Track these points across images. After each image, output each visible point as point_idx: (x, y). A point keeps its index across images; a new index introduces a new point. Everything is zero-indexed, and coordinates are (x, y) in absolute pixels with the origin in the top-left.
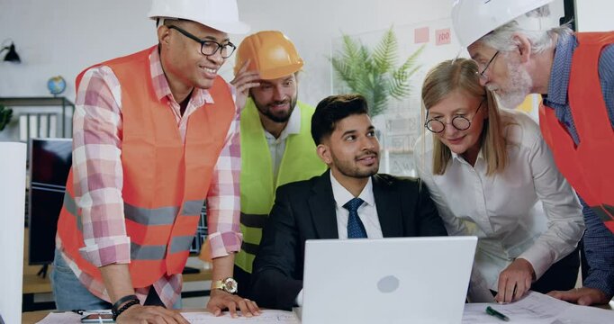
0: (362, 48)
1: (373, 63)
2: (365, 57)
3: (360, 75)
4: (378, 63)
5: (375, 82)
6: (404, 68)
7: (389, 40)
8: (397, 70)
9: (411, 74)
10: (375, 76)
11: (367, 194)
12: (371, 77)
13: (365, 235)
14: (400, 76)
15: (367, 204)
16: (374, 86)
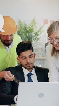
0: (25, 24)
1: (28, 30)
2: (26, 27)
3: (24, 33)
4: (30, 29)
5: (29, 36)
6: (38, 31)
7: (34, 22)
8: (36, 32)
9: (40, 33)
10: (29, 34)
11: (33, 72)
12: (27, 34)
13: (32, 81)
14: (37, 34)
15: (33, 75)
16: (28, 37)
